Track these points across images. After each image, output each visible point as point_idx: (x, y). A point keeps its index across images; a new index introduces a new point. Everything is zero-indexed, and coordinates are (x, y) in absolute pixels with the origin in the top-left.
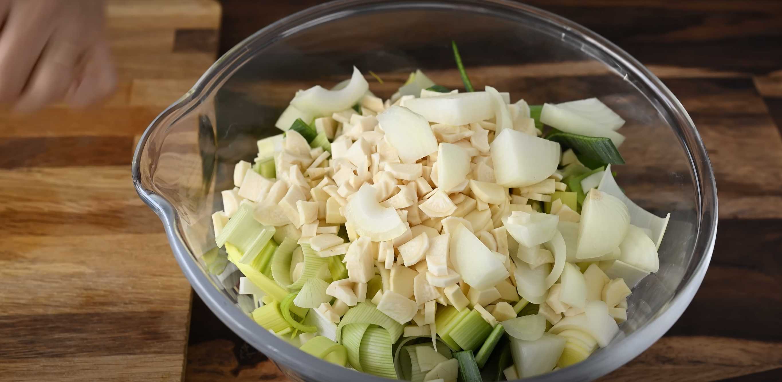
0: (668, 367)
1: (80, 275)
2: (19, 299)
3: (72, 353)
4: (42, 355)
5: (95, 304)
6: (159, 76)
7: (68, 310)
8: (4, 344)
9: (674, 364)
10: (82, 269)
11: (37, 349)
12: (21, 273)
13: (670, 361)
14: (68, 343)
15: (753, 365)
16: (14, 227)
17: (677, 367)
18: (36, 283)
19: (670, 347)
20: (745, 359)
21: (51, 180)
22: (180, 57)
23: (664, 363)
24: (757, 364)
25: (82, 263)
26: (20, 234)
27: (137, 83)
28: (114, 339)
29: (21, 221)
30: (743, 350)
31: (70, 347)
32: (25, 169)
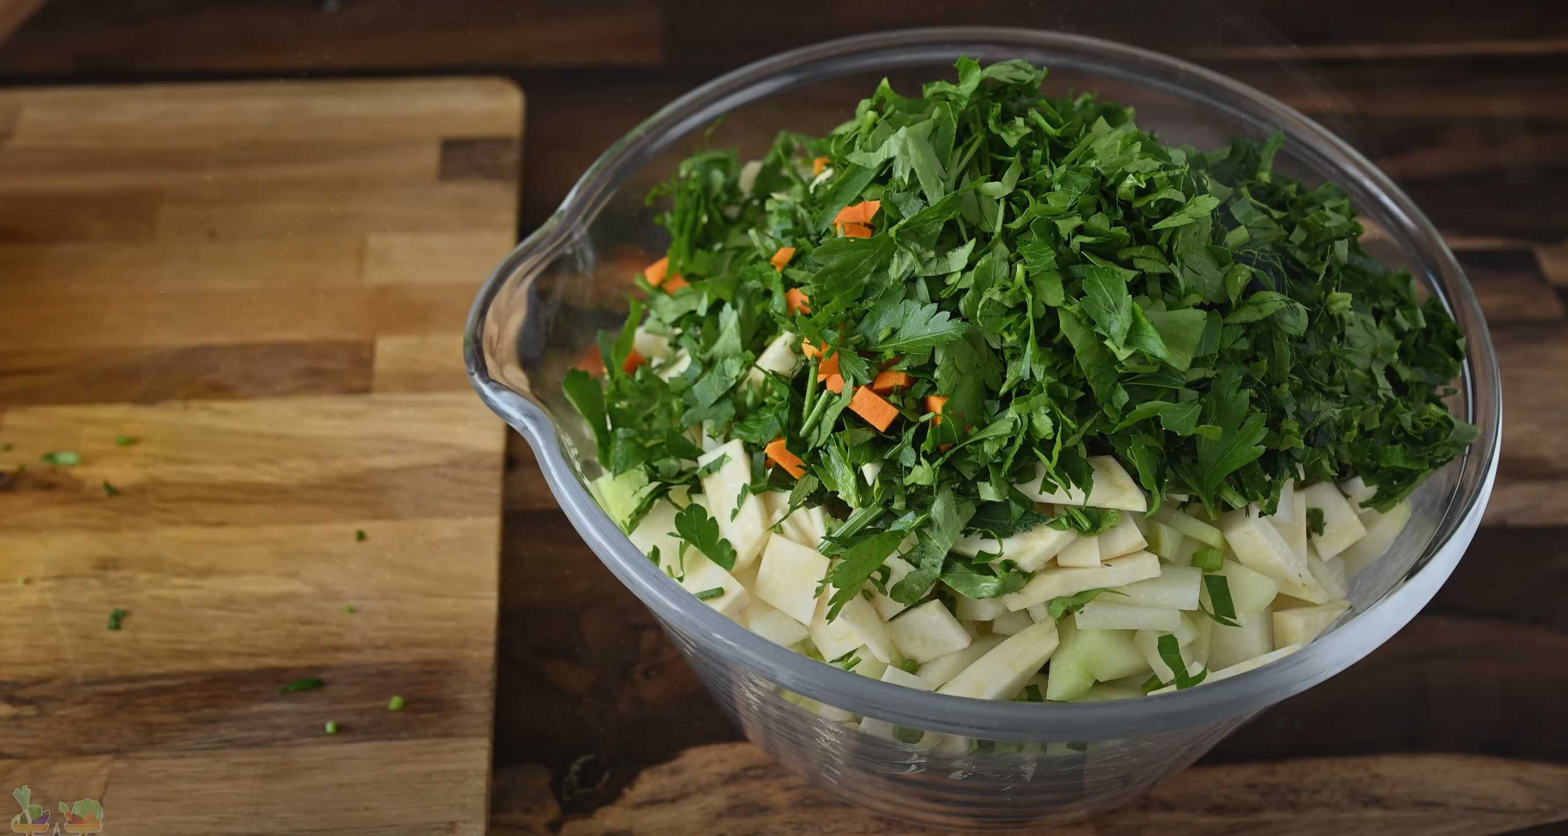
0: (1374, 813)
1: (290, 597)
2: (182, 642)
3: (286, 739)
4: (231, 743)
5: (322, 649)
6: (416, 227)
7: (272, 661)
8: (161, 724)
9: (1386, 807)
10: (292, 586)
11: (221, 732)
12: (182, 594)
13: (1377, 802)
14: (278, 721)
15: (1537, 810)
16: (164, 510)
17: (1391, 814)
18: (211, 613)
19: (1376, 776)
20: (1522, 799)
21: (226, 424)
22: (453, 190)
23: (1366, 805)
24: (1545, 807)
25: (294, 575)
26: (175, 523)
27: (375, 241)
28: (361, 712)
29: (178, 500)
30: (1518, 781)
31: (280, 728)
32: (178, 405)
